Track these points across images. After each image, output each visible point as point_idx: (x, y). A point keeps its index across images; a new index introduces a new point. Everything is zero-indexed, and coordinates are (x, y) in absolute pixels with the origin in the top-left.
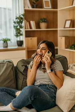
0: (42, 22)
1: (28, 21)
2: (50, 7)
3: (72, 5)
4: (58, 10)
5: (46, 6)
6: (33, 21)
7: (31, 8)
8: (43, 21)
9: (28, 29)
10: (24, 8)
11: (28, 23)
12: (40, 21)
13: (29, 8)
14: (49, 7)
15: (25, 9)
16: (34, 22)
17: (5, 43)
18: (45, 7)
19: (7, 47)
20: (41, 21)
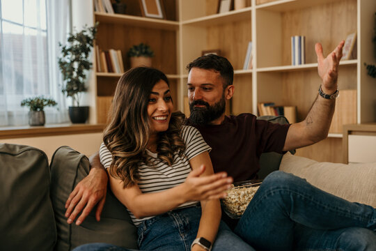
0: (139, 56)
1: (103, 51)
2: (160, 15)
3: (218, 12)
4: (181, 23)
5: (149, 12)
6: (116, 49)
7: (111, 14)
8: (144, 50)
9: (103, 71)
10: (95, 10)
11: (103, 54)
12: (134, 51)
13: (107, 12)
14: (157, 13)
15: (98, 13)
16: (119, 52)
17: (37, 114)
18: (147, 14)
19: (43, 124)
20: (138, 53)
